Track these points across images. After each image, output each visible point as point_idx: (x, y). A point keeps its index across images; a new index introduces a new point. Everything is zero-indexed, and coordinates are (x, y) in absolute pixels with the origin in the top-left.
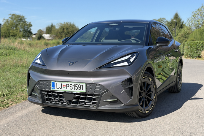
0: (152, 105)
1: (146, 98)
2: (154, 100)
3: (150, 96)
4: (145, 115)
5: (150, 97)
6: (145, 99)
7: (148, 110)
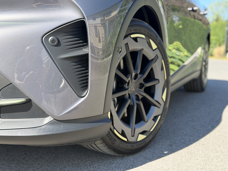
0: (155, 119)
1: (140, 97)
2: (162, 104)
3: (151, 91)
4: (135, 146)
5: (152, 96)
6: (135, 102)
7: (143, 133)
